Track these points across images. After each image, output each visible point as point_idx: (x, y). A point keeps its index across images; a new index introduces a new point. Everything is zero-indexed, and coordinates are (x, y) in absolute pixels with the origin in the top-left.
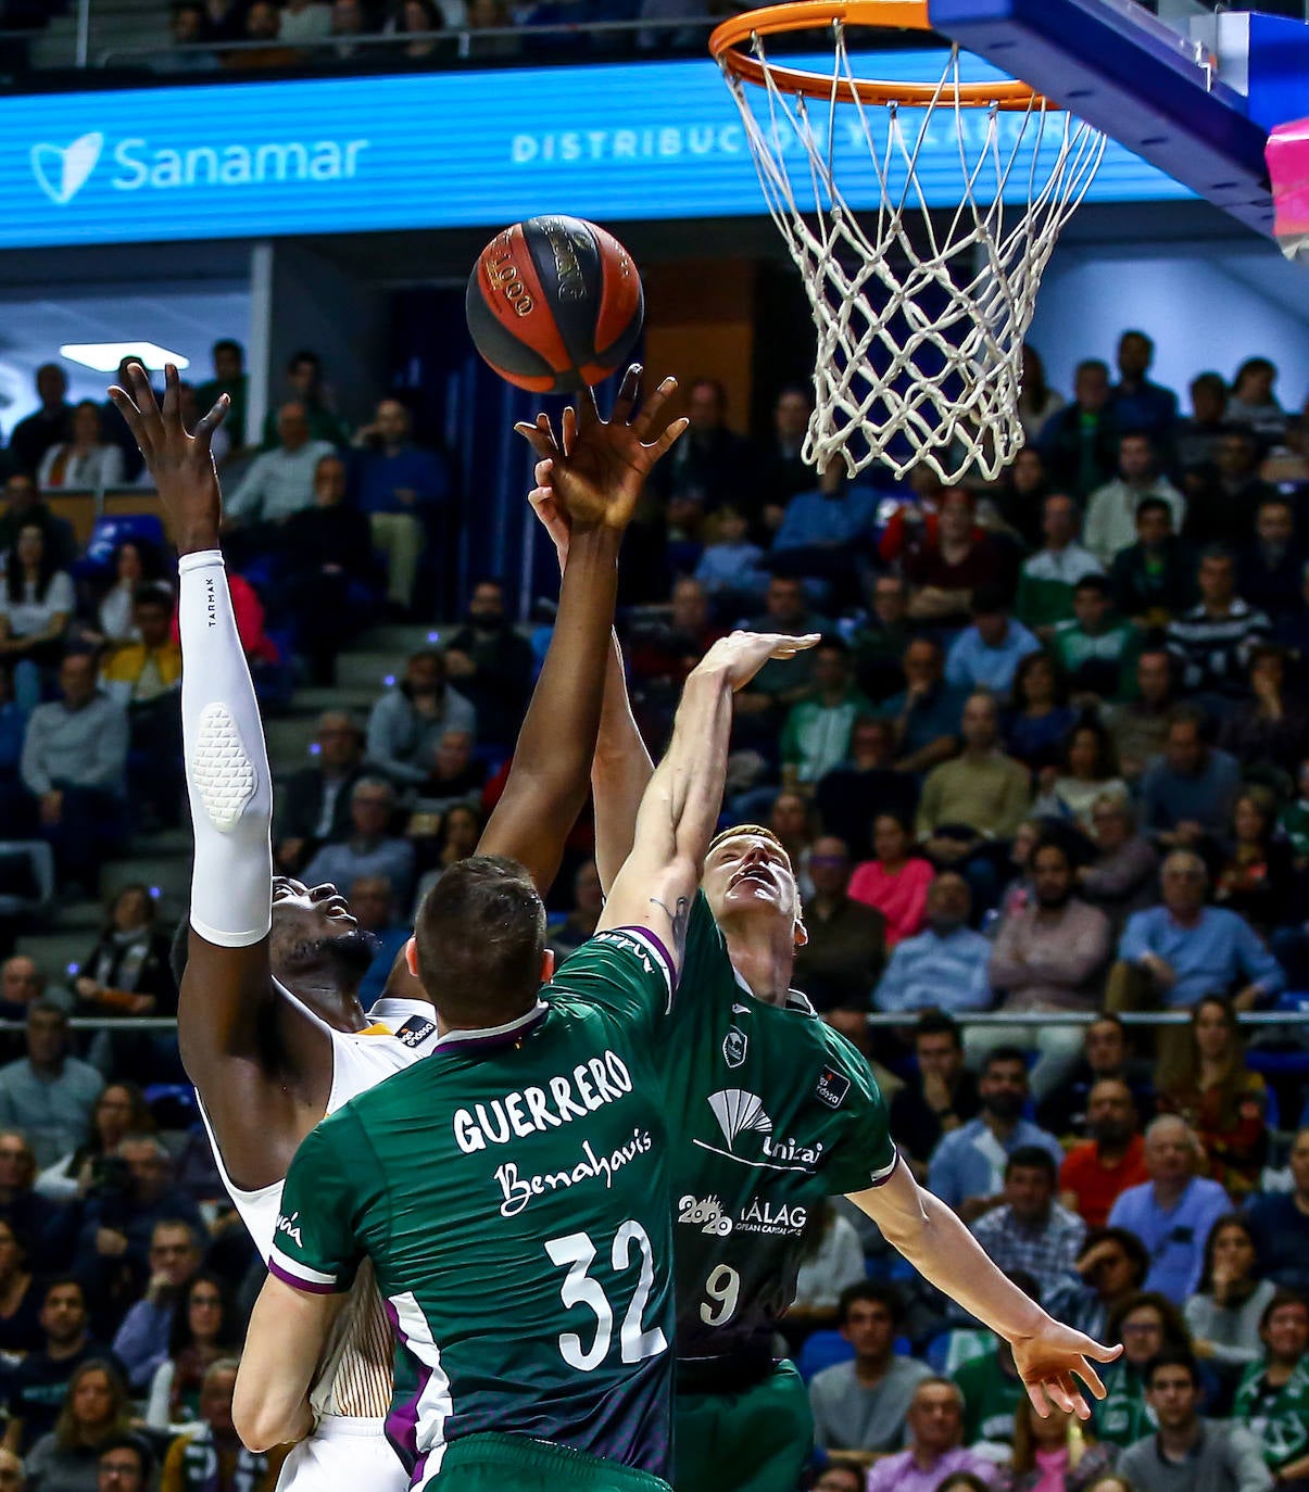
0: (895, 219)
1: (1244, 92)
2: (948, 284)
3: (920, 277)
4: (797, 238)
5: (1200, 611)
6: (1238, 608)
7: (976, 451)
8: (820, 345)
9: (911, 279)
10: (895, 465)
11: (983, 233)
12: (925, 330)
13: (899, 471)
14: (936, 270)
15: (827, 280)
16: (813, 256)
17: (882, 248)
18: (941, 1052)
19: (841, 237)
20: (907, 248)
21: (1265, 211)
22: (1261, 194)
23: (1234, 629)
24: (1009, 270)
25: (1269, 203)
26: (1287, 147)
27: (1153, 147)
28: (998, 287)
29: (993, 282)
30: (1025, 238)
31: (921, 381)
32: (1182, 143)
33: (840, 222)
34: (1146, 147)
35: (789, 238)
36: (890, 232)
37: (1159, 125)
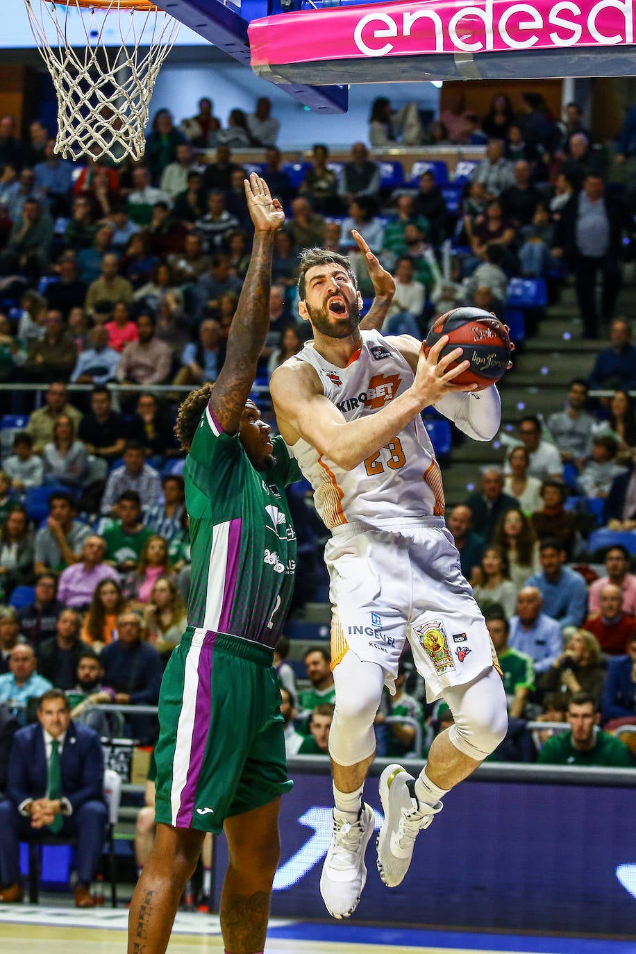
0: (93, 56)
1: (239, 6)
2: (115, 83)
3: (103, 80)
4: (51, 62)
5: (209, 217)
6: (225, 216)
7: (129, 149)
8: (60, 106)
9: (99, 81)
10: (93, 156)
11: (130, 63)
12: (104, 101)
13: (95, 158)
14: (108, 77)
15: (64, 80)
16: (57, 70)
17: (86, 68)
18: (102, 401)
19: (69, 62)
20: (98, 68)
21: (247, 55)
22: (247, 48)
23: (222, 226)
24: (141, 78)
25: (249, 52)
26: (256, 29)
27: (202, 28)
28: (136, 85)
29: (134, 83)
30: (148, 64)
31: (103, 122)
32: (213, 26)
33: (69, 56)
34: (198, 28)
35: (48, 63)
36: (91, 61)
37: (205, 19)
